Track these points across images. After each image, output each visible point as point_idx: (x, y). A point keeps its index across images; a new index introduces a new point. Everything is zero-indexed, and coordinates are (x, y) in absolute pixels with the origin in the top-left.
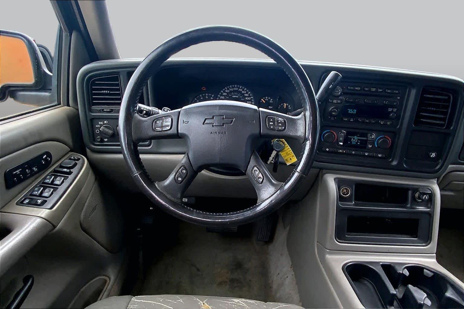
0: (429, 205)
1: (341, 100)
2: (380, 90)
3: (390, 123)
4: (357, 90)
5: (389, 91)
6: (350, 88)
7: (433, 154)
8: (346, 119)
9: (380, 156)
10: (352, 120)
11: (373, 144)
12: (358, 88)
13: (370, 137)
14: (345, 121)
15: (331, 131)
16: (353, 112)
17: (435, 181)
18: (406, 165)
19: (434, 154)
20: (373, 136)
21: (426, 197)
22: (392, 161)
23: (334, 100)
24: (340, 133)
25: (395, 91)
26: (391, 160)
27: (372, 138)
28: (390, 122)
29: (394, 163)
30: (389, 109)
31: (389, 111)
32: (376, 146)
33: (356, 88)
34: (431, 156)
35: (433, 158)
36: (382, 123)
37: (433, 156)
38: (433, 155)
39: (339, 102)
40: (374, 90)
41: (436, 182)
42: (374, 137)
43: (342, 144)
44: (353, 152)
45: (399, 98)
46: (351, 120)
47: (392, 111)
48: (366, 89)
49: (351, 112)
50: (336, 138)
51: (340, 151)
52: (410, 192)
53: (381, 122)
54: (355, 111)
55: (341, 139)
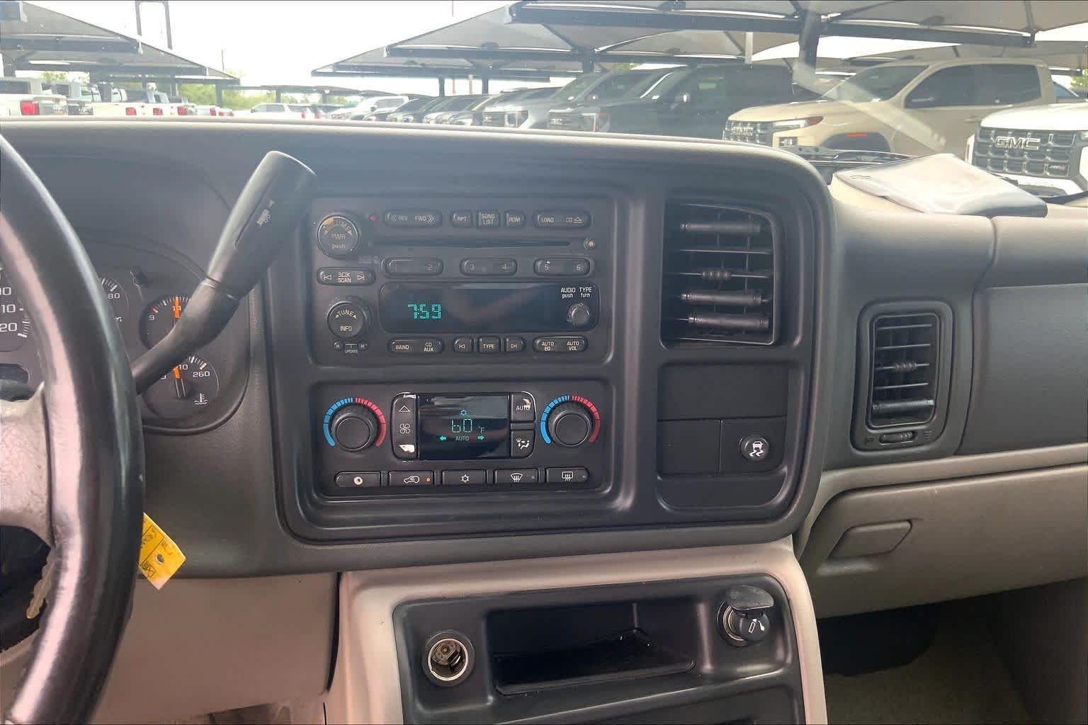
0: (780, 653)
1: (370, 270)
2: (511, 219)
3: (577, 343)
4: (424, 226)
5: (548, 220)
6: (394, 218)
7: (755, 446)
8: (406, 347)
9: (568, 478)
10: (429, 348)
11: (534, 434)
12: (428, 219)
13: (518, 408)
14: (402, 353)
15: (358, 400)
16: (431, 313)
17: (787, 546)
18: (668, 503)
19: (760, 446)
20: (527, 401)
21: (758, 624)
22: (614, 495)
23: (341, 274)
24: (399, 406)
25: (570, 220)
26: (608, 490)
27: (525, 411)
28: (574, 339)
29: (624, 502)
30: (563, 290)
31: (564, 296)
32: (548, 440)
33: (421, 219)
34: (751, 454)
35: (757, 461)
36: (547, 349)
37: (757, 454)
38: (757, 449)
39: (361, 277)
40: (489, 222)
41: (790, 549)
42: (532, 405)
43: (410, 448)
44: (465, 478)
45: (591, 244)
46: (425, 350)
47: (577, 298)
48: (460, 219)
49: (424, 314)
50: (384, 428)
51: (412, 478)
52: (702, 610)
53: (543, 344)
54: (436, 308)
55: (405, 429)
